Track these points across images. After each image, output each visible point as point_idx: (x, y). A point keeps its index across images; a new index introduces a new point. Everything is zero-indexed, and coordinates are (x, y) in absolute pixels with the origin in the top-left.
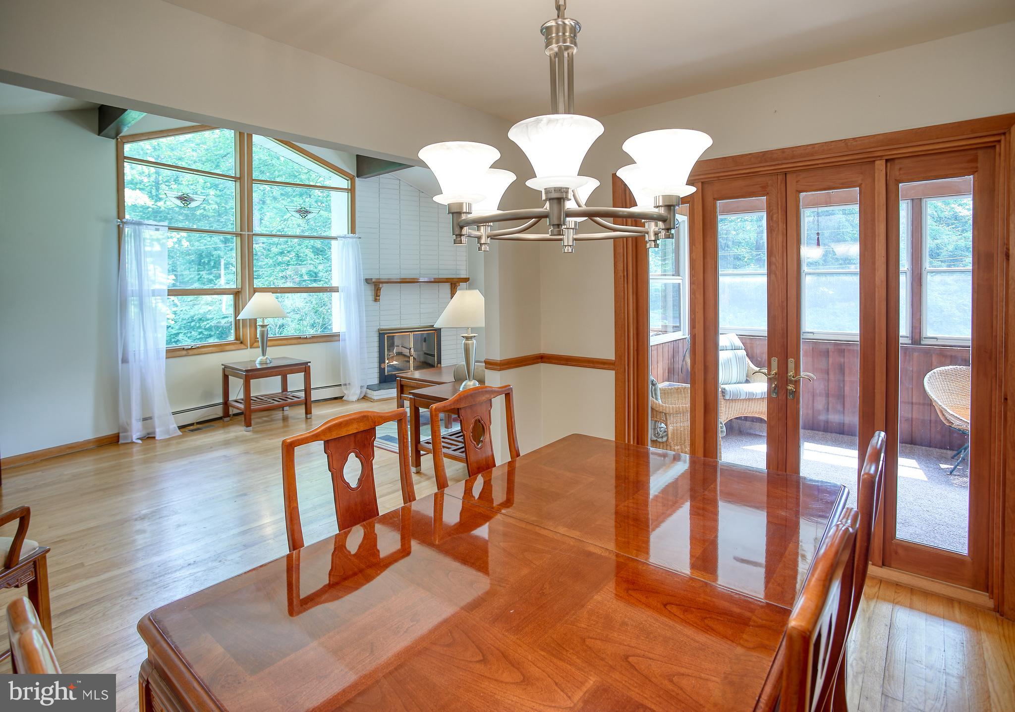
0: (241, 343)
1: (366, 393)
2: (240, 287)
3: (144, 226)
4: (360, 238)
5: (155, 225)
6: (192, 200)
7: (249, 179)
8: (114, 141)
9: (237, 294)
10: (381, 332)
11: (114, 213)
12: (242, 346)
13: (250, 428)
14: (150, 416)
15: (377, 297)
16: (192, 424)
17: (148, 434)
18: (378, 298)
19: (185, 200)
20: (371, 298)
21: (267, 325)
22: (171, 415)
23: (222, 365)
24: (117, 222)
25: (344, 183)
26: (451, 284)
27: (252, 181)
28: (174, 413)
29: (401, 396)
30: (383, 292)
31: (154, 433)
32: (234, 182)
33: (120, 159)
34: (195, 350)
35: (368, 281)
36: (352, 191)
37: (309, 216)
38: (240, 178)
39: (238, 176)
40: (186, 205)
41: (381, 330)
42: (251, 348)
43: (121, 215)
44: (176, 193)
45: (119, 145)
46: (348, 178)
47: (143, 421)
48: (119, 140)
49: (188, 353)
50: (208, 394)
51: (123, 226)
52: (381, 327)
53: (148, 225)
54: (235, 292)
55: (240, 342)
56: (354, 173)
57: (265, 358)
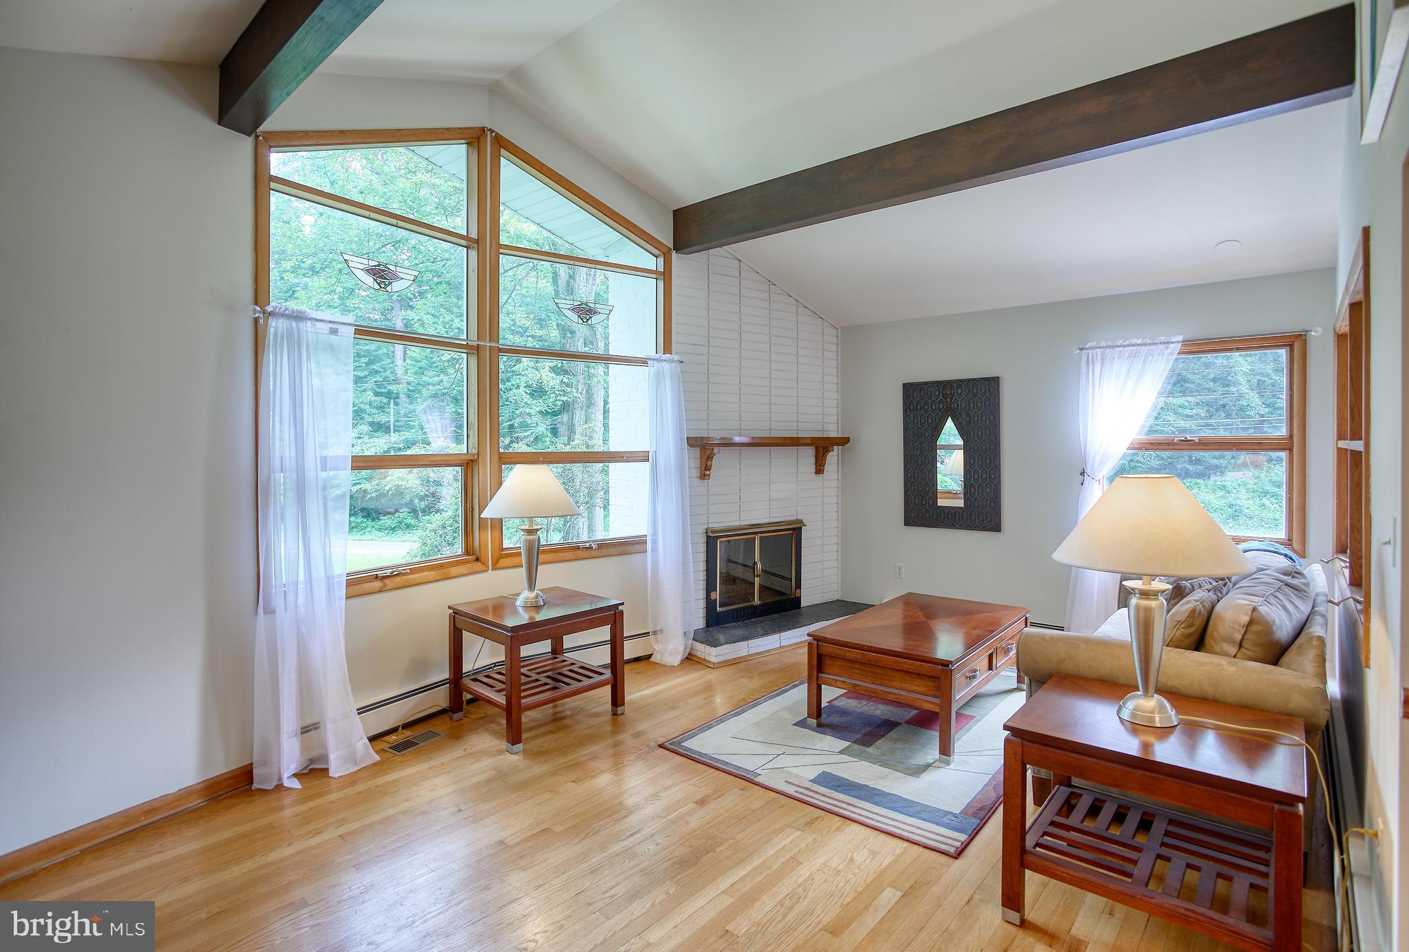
0: (477, 559)
1: (691, 649)
2: (475, 451)
3: (309, 323)
4: (682, 362)
5: (330, 322)
6: (396, 277)
7: (494, 243)
8: (249, 141)
9: (468, 465)
10: (710, 534)
11: (248, 294)
12: (478, 566)
13: (520, 746)
14: (316, 720)
15: (705, 471)
16: (393, 731)
17: (312, 761)
18: (708, 473)
19: (381, 277)
20: (696, 473)
21: (537, 530)
22: (355, 715)
23: (449, 607)
24: (255, 311)
25: (650, 262)
26: (817, 448)
27: (498, 248)
28: (361, 711)
29: (817, 677)
30: (715, 462)
31: (324, 758)
32: (466, 249)
33: (262, 182)
34: (398, 579)
35: (692, 442)
36: (665, 276)
37: (595, 319)
38: (477, 241)
39: (474, 235)
40: (383, 286)
41: (712, 532)
42: (493, 569)
43: (261, 298)
44: (366, 262)
45: (260, 149)
46: (657, 252)
47: (302, 733)
48: (261, 138)
49: (385, 585)
50: (419, 665)
51: (266, 321)
52: (711, 526)
53: (316, 320)
54: (465, 462)
55: (474, 557)
56: (669, 243)
57: (534, 594)
